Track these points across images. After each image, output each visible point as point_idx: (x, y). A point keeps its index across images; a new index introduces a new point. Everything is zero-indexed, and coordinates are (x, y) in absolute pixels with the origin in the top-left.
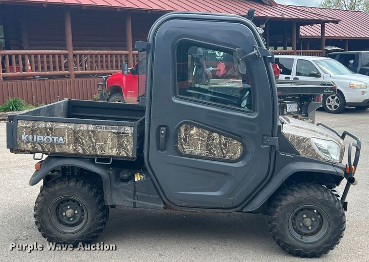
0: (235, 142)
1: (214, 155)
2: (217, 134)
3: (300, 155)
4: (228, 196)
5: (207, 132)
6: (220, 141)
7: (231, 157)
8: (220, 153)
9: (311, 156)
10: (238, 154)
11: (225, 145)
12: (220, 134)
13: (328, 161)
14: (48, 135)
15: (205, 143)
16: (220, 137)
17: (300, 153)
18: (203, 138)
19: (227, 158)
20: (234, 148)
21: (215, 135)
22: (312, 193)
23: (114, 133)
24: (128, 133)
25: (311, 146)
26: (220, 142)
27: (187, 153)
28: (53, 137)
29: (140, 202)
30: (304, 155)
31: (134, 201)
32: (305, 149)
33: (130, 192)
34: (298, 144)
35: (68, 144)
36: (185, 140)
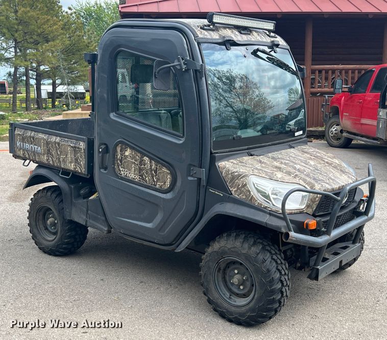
0: (164, 169)
1: (146, 181)
2: (148, 159)
3: (232, 194)
4: (159, 230)
5: (139, 155)
6: (151, 166)
7: (161, 187)
8: (151, 181)
9: (244, 197)
10: (168, 184)
11: (156, 172)
12: (151, 159)
13: (266, 208)
14: (32, 144)
15: (138, 167)
16: (151, 162)
17: (233, 192)
18: (136, 161)
19: (158, 186)
20: (164, 175)
21: (146, 159)
22: (238, 243)
23: (72, 147)
24: (81, 149)
25: (246, 185)
26: (151, 168)
27: (123, 175)
28: (35, 146)
29: (91, 221)
30: (236, 196)
31: (87, 219)
32: (238, 188)
33: (84, 209)
34: (231, 181)
35: (44, 155)
36: (121, 162)
